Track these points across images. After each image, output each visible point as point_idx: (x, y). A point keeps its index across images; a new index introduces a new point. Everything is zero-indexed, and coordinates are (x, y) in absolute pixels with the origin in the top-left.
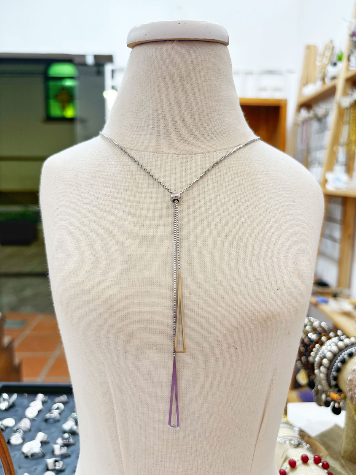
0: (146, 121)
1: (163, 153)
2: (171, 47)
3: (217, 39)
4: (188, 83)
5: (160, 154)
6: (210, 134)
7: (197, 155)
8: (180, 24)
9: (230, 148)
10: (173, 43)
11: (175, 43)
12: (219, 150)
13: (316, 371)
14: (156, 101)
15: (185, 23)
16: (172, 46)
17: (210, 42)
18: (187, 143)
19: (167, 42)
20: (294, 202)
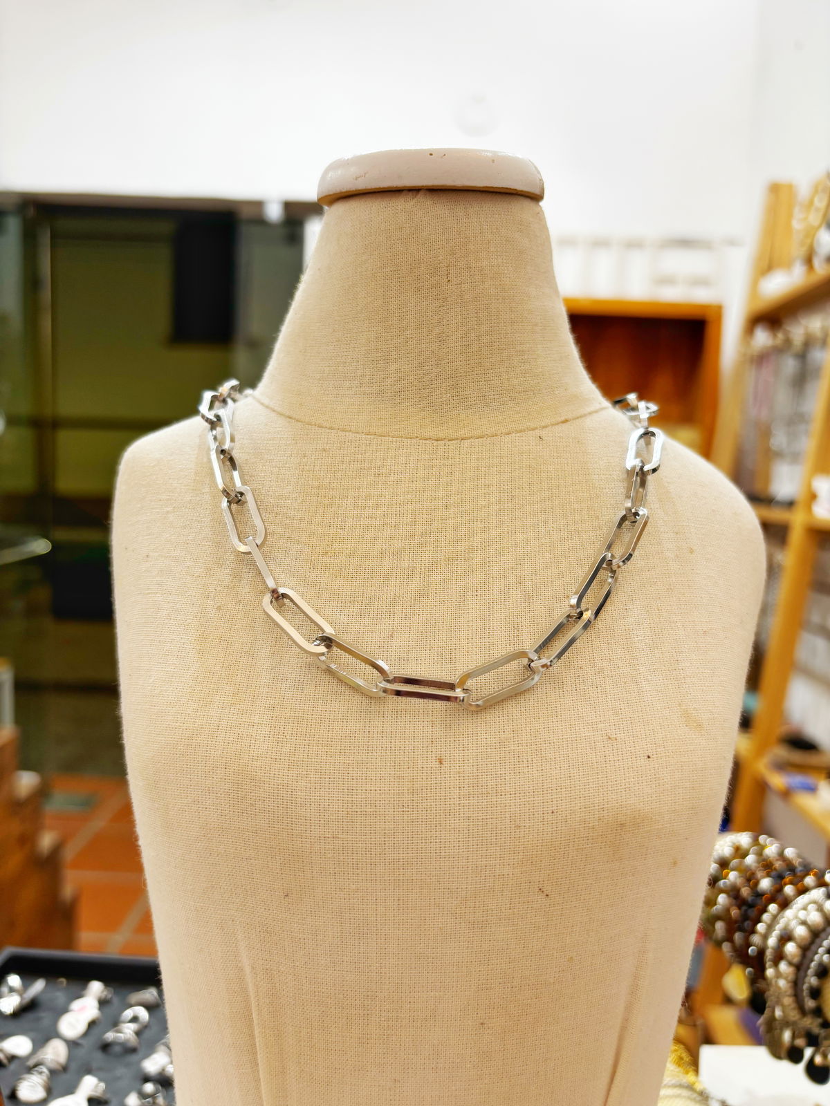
0: (353, 364)
1: (388, 436)
2: (412, 203)
4: (449, 281)
5: (382, 437)
6: (498, 396)
7: (466, 441)
8: (432, 156)
9: (544, 427)
10: (416, 195)
11: (421, 193)
12: (517, 432)
13: (770, 972)
15: (444, 154)
16: (414, 201)
17: (500, 193)
18: (446, 414)
19: (404, 193)
20: (692, 552)
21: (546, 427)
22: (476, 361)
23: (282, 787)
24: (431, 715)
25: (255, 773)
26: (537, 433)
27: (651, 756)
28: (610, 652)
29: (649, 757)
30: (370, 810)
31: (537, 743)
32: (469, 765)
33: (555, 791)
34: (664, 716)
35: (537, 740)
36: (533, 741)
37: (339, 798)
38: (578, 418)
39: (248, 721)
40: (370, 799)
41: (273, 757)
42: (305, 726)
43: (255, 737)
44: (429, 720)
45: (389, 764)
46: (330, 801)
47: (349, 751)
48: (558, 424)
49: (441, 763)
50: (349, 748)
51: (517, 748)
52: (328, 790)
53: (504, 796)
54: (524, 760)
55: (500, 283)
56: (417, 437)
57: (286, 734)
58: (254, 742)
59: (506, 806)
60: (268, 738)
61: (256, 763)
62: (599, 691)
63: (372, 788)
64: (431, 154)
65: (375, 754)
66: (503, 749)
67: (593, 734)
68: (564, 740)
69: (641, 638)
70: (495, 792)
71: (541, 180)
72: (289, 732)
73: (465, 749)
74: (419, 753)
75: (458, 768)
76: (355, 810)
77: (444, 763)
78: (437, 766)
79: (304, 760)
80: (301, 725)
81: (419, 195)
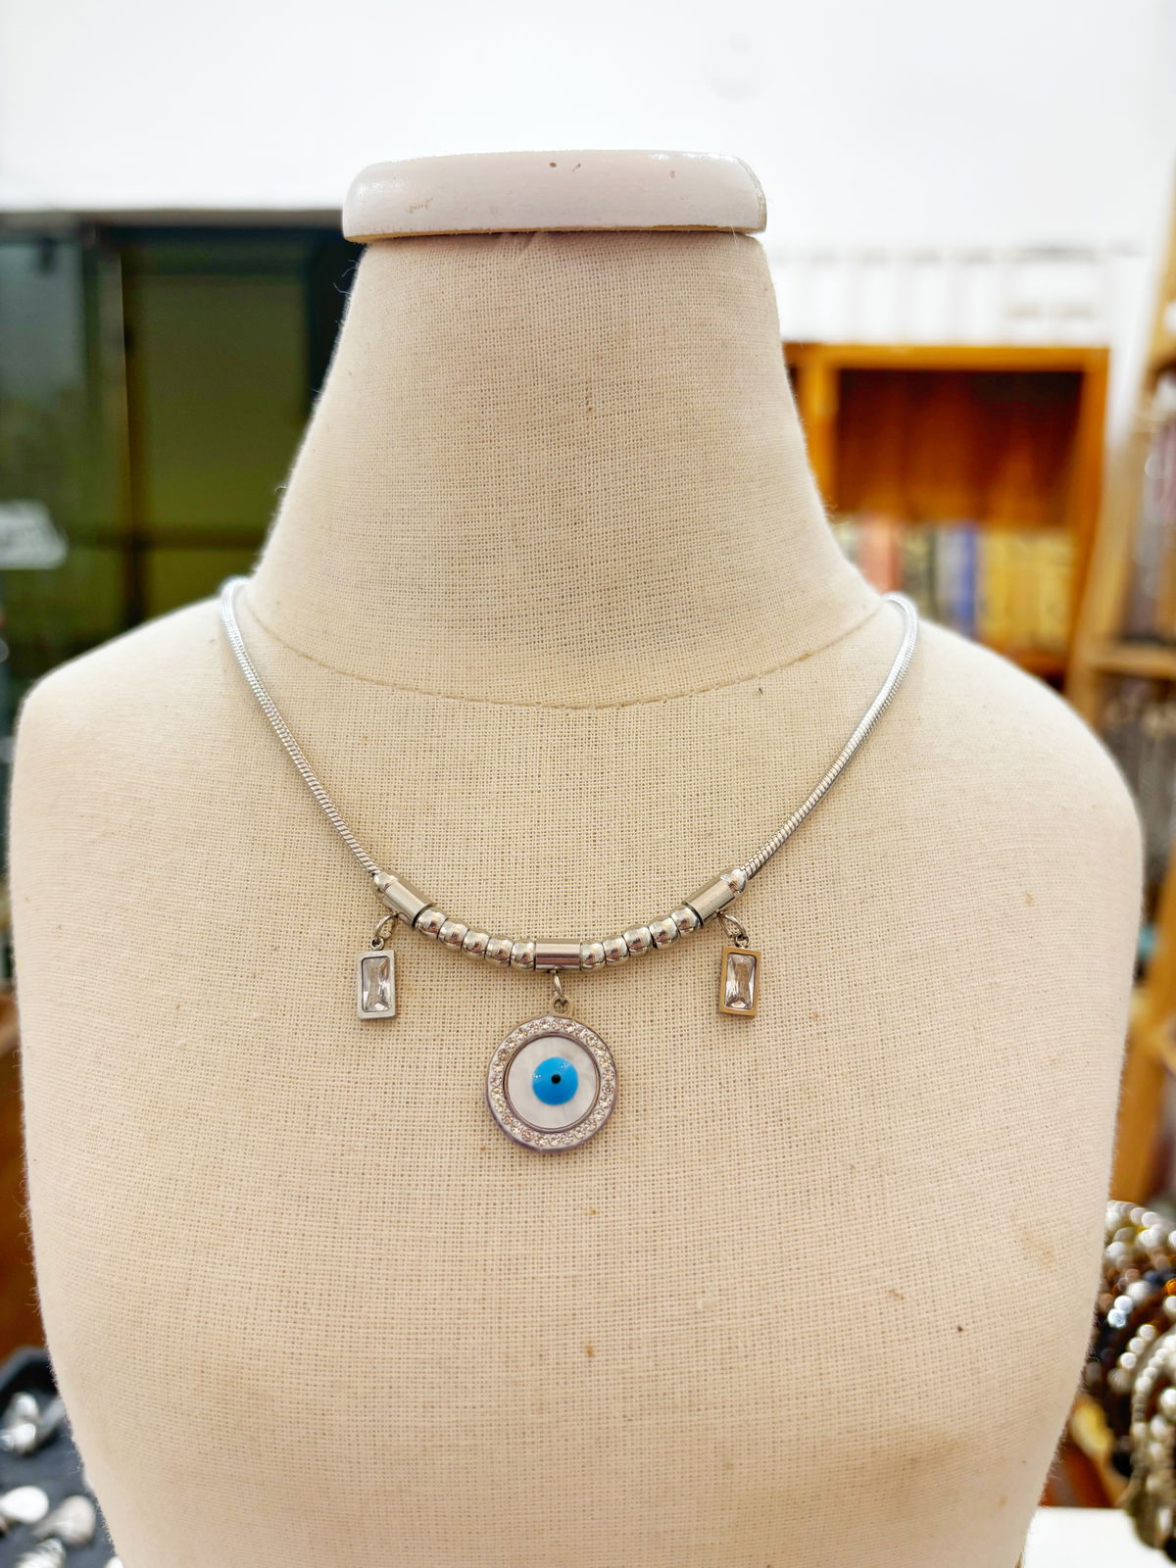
0: (419, 561)
1: (487, 700)
2: (519, 260)
3: (715, 224)
4: (590, 409)
5: (476, 703)
6: (684, 621)
7: (627, 708)
8: (554, 169)
9: (767, 673)
10: (527, 244)
11: (536, 241)
12: (719, 686)
14: (457, 483)
15: (578, 162)
16: (523, 256)
17: (685, 232)
18: (589, 659)
19: (503, 240)
20: (1030, 901)
21: (772, 671)
22: (644, 558)
23: (304, 1406)
24: (571, 1264)
25: (256, 1383)
26: (754, 685)
27: (964, 1327)
28: (893, 1125)
29: (960, 1329)
30: (464, 1443)
31: (763, 1312)
32: (641, 1356)
33: (795, 1401)
34: (986, 1244)
35: (763, 1307)
36: (754, 1308)
37: (409, 1424)
38: (828, 646)
39: (241, 1278)
40: (464, 1424)
41: (287, 1350)
42: (344, 1288)
43: (253, 1311)
44: (567, 1274)
45: (497, 1359)
46: (392, 1429)
47: (424, 1336)
48: (790, 664)
49: (590, 1353)
50: (423, 1331)
51: (727, 1322)
52: (387, 1409)
53: (704, 1412)
54: (740, 1344)
55: (687, 407)
56: (540, 703)
57: (309, 1306)
58: (252, 1321)
59: (707, 1429)
60: (277, 1314)
61: (256, 1362)
62: (872, 1203)
63: (469, 1404)
64: (553, 165)
65: (471, 1341)
66: (703, 1325)
67: (860, 1289)
68: (810, 1304)
69: (946, 1091)
70: (687, 1404)
71: (762, 200)
72: (315, 1301)
73: (633, 1326)
74: (551, 1337)
75: (620, 1361)
76: (439, 1443)
77: (596, 1354)
78: (584, 1359)
79: (344, 1354)
80: (336, 1287)
81: (531, 247)
